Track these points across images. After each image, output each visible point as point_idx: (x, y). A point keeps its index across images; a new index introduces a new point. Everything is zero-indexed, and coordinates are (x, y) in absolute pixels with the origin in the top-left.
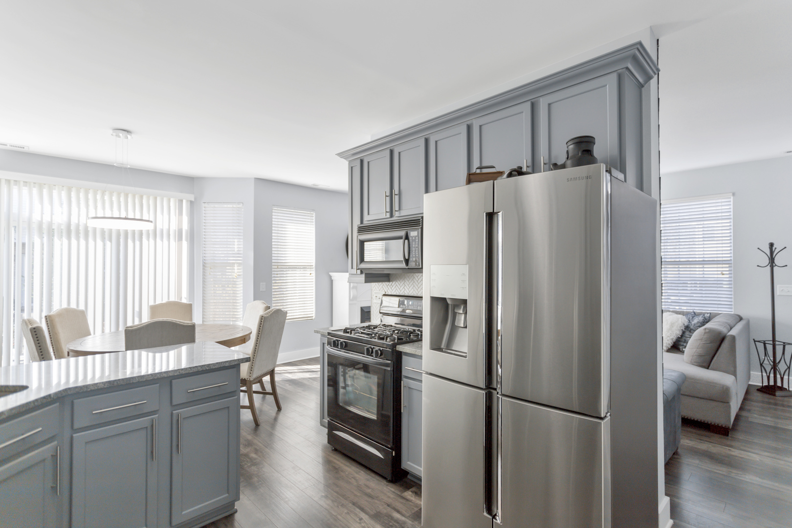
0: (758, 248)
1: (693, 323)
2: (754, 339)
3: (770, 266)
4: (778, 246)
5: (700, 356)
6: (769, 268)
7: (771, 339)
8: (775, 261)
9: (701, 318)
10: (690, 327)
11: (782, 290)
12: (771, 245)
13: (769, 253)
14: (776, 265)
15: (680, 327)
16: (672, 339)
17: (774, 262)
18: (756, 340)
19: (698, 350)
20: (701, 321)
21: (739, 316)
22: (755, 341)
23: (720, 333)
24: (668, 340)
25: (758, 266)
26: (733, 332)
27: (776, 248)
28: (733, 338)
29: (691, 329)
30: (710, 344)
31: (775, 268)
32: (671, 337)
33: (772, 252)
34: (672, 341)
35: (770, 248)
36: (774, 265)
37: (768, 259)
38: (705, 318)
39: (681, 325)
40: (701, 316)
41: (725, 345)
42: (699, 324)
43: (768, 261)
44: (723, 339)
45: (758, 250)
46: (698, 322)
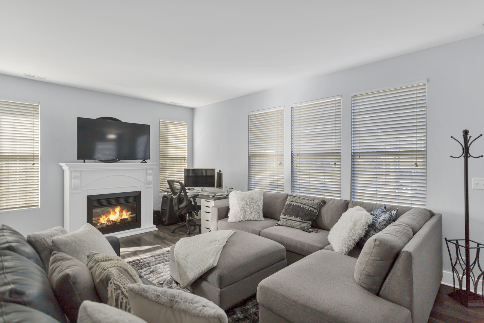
0: (452, 137)
1: (379, 220)
2: (445, 239)
3: (464, 157)
4: (472, 134)
5: (369, 276)
6: (462, 159)
7: (464, 238)
8: (470, 151)
9: (386, 216)
10: (375, 226)
11: (477, 183)
12: (466, 132)
13: (462, 142)
14: (470, 156)
15: (363, 226)
16: (354, 239)
17: (468, 152)
18: (448, 239)
19: (366, 267)
20: (387, 219)
21: (430, 211)
22: (447, 241)
23: (392, 248)
24: (350, 241)
25: (451, 157)
26: (409, 248)
27: (470, 137)
28: (409, 255)
29: (376, 228)
30: (380, 262)
31: (469, 159)
32: (353, 238)
33: (466, 141)
34: (354, 242)
35: (464, 136)
36: (468, 155)
37: (462, 148)
38: (391, 215)
39: (363, 224)
40: (388, 213)
41: (399, 265)
42: (385, 223)
43: (462, 151)
44: (397, 255)
45: (452, 138)
46: (384, 220)
